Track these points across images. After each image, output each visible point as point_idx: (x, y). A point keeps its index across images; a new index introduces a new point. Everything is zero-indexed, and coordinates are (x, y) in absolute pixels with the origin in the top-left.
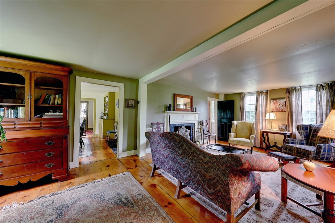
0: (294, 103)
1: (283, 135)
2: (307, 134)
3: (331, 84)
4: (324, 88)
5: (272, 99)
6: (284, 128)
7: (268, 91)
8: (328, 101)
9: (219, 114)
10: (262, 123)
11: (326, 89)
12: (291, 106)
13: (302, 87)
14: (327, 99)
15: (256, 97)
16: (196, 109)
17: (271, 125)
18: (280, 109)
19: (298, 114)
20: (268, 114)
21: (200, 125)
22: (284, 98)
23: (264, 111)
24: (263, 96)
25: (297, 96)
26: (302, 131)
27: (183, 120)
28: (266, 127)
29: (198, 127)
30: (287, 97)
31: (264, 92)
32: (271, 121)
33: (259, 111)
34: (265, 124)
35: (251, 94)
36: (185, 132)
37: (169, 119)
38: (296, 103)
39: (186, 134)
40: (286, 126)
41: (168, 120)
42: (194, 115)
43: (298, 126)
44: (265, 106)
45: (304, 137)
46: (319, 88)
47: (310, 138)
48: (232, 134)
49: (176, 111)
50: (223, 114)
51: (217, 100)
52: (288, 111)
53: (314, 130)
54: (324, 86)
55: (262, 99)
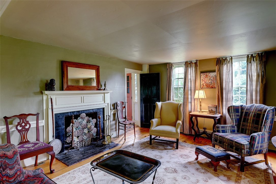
0: (224, 77)
1: (213, 119)
2: (238, 117)
3: (262, 53)
4: (255, 58)
5: (202, 72)
6: (214, 110)
7: (198, 62)
8: (258, 76)
9: (142, 91)
10: (191, 103)
11: (256, 60)
12: (222, 81)
13: (233, 58)
14: (257, 73)
15: (185, 69)
16: (105, 86)
17: (201, 106)
18: (210, 84)
19: (228, 92)
20: (197, 92)
21: (114, 109)
22: (214, 71)
23: (193, 88)
24: (192, 68)
25: (227, 69)
26: (233, 114)
27: (83, 104)
28: (196, 108)
29: (109, 112)
30: (217, 70)
31: (193, 63)
32: (201, 101)
33: (188, 88)
34: (195, 104)
35: (179, 65)
36: (87, 122)
37: (52, 105)
38: (227, 77)
39: (89, 126)
40: (216, 107)
41: (50, 107)
42: (103, 95)
43: (229, 107)
44: (194, 81)
45: (235, 123)
46: (250, 58)
47: (242, 123)
48: (155, 121)
49: (66, 90)
50: (147, 91)
51: (140, 72)
52: (218, 87)
53: (246, 112)
54: (255, 57)
55: (191, 72)
